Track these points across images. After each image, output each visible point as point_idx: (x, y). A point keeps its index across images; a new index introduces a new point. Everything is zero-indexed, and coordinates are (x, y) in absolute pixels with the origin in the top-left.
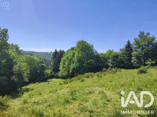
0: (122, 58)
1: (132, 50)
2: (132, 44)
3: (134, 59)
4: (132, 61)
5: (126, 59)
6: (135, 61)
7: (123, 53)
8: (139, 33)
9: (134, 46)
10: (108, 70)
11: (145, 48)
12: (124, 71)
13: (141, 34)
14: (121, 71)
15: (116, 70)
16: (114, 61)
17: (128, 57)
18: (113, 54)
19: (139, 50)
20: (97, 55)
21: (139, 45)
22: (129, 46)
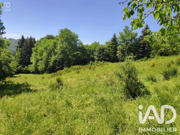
0: (108, 51)
1: (117, 43)
2: (118, 37)
3: (119, 53)
4: (117, 55)
5: (112, 52)
6: (120, 55)
7: (109, 47)
8: (124, 28)
9: (119, 40)
10: (95, 63)
11: (129, 43)
12: (110, 64)
13: (126, 28)
14: (108, 64)
15: (103, 63)
16: (100, 54)
17: (113, 50)
18: (99, 47)
19: (124, 44)
20: (82, 46)
21: (124, 39)
22: (114, 39)
